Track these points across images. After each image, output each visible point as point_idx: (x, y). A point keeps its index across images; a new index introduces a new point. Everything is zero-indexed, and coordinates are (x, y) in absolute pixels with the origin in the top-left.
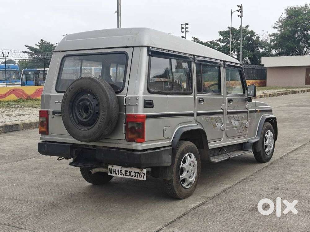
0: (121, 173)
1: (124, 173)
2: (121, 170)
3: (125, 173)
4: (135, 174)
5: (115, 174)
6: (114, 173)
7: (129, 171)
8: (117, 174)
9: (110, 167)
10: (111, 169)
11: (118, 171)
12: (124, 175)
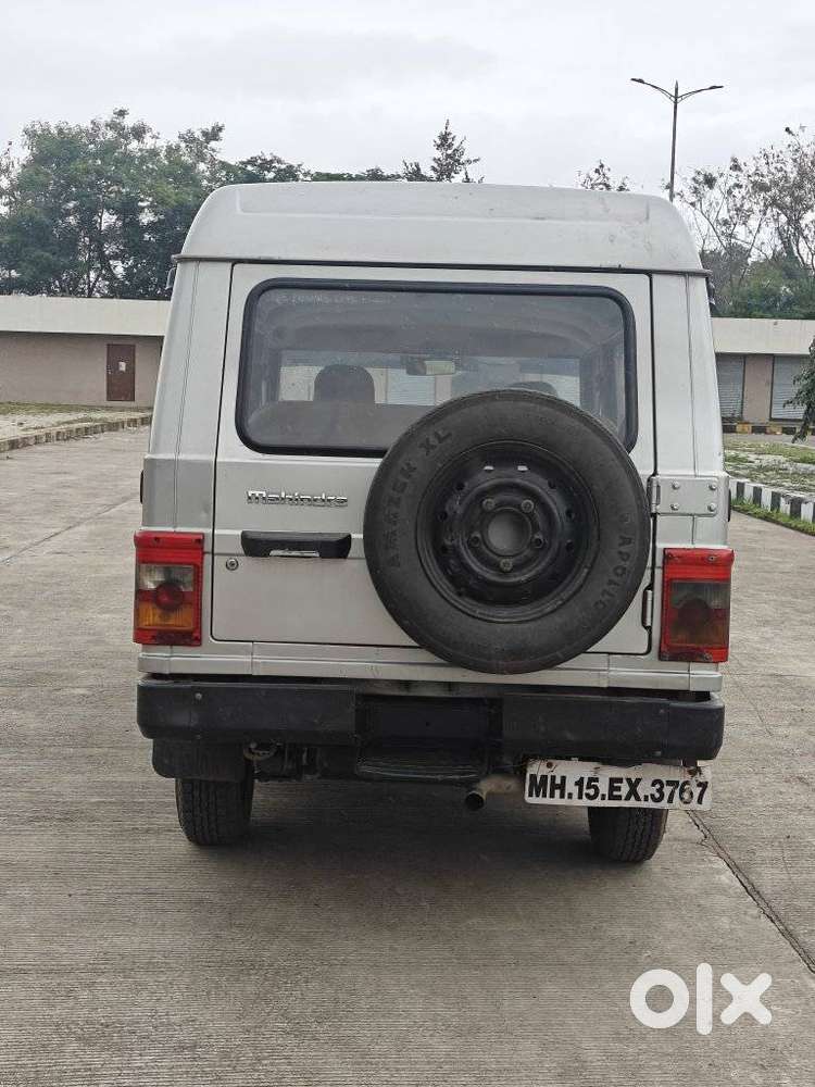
0: (592, 792)
1: (604, 788)
2: (591, 780)
3: (612, 788)
4: (660, 791)
5: (562, 796)
6: (557, 792)
7: (629, 780)
8: (570, 796)
9: (537, 769)
10: (544, 778)
11: (579, 783)
12: (603, 798)
